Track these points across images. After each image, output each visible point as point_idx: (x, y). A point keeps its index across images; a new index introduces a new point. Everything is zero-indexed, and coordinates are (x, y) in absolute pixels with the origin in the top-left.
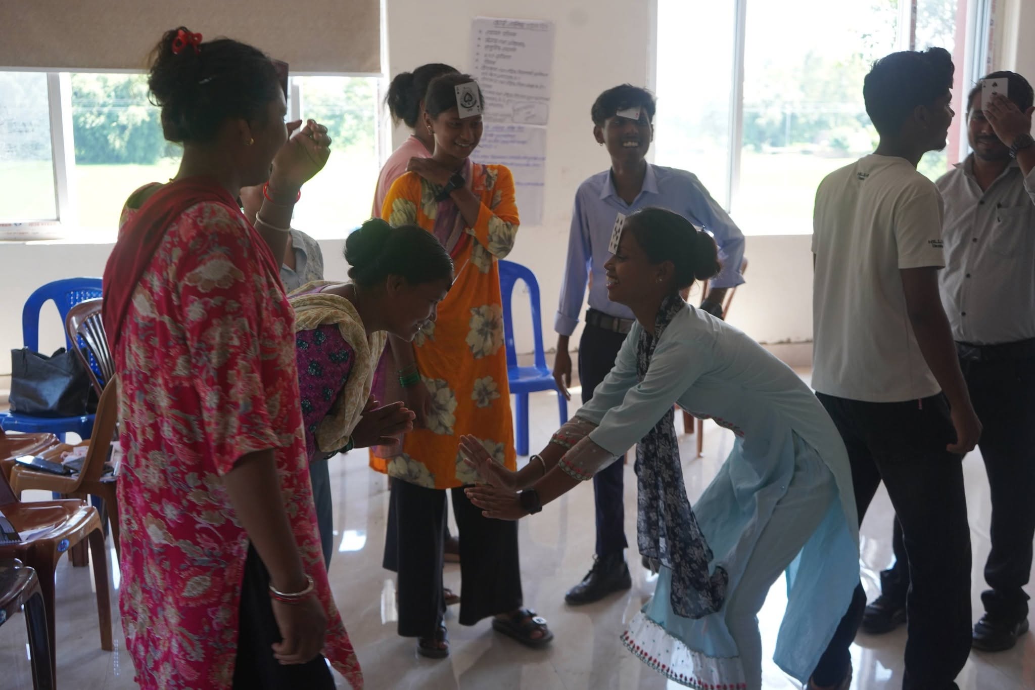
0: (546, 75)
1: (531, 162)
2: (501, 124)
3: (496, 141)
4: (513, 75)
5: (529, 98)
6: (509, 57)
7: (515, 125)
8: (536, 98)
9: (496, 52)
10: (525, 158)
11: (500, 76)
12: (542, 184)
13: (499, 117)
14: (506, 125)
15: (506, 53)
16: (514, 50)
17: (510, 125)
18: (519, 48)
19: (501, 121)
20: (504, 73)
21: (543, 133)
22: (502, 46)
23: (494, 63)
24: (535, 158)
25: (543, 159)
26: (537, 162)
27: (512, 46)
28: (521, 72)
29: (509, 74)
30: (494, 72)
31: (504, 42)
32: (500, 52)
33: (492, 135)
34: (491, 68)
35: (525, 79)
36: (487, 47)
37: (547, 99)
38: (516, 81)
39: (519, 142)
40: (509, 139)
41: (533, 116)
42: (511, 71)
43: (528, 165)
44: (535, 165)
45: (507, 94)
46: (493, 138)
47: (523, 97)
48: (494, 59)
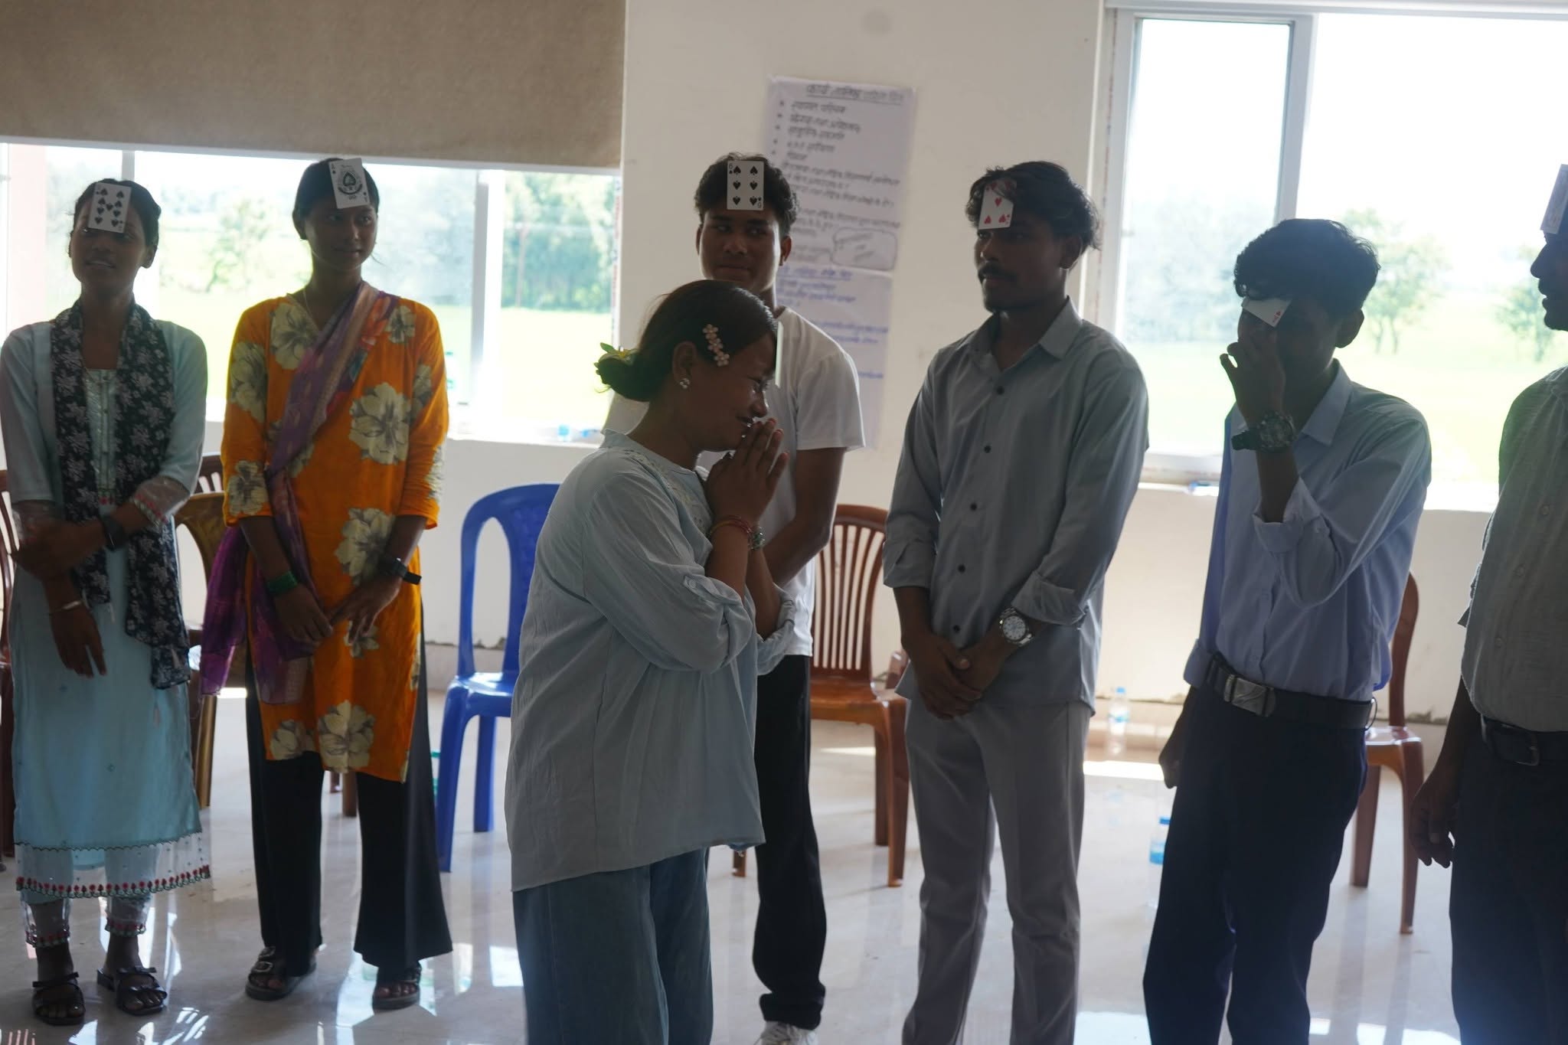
0: (897, 182)
1: (861, 336)
2: (810, 266)
3: (801, 294)
4: (837, 180)
5: (864, 221)
6: (831, 148)
7: (834, 267)
8: (876, 223)
9: (808, 139)
10: (851, 326)
11: (811, 182)
12: (880, 376)
13: (806, 253)
14: (822, 264)
15: (825, 142)
16: (840, 136)
17: (827, 267)
18: (847, 132)
19: (812, 259)
20: (820, 177)
21: (887, 284)
22: (819, 129)
23: (804, 157)
24: (869, 329)
25: (885, 331)
26: (873, 336)
27: (836, 130)
28: (849, 175)
29: (829, 178)
30: (802, 174)
31: (823, 122)
32: (815, 140)
33: (794, 284)
34: (799, 167)
35: (857, 188)
36: (792, 130)
37: (896, 225)
38: (841, 192)
39: (841, 299)
40: (823, 292)
41: (870, 254)
42: (833, 172)
43: (856, 340)
44: (869, 341)
45: (824, 213)
46: (795, 289)
47: (853, 219)
48: (803, 151)
